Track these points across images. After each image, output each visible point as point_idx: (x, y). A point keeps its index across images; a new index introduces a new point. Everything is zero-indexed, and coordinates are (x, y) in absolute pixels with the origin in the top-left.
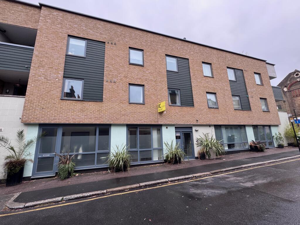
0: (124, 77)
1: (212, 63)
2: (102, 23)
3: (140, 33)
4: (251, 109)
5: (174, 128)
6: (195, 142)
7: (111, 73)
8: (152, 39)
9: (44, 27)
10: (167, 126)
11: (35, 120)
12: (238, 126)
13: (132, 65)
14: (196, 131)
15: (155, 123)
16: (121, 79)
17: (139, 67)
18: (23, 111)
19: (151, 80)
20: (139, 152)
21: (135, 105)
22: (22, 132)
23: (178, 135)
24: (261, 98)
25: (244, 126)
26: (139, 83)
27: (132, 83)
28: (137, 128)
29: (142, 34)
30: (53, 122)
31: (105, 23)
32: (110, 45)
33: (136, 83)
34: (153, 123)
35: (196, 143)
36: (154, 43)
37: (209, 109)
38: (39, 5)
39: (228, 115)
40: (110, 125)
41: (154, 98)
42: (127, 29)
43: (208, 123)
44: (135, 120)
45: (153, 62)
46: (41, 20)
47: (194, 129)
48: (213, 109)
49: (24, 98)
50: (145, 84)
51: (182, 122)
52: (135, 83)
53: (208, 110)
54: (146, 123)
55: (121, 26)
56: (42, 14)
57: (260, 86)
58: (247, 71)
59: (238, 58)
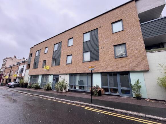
1: (73, 37)
4: (99, 59)
5: (53, 75)
14: (60, 77)
17: (46, 54)
19: (48, 57)
23: (54, 79)
24: (115, 46)
41: (48, 64)
45: (50, 50)
50: (46, 60)
53: (66, 65)
57: (117, 33)
58: (102, 27)
59: (95, 21)
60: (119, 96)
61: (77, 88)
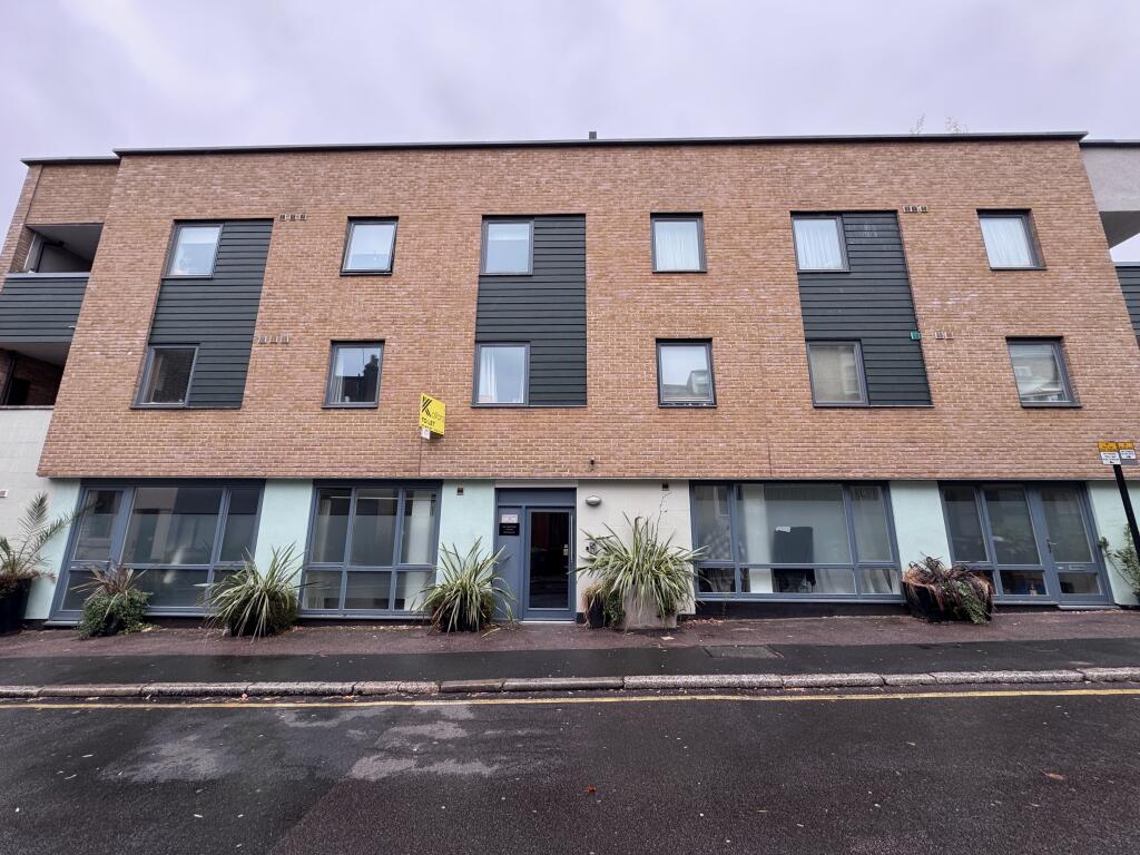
0: (319, 321)
1: (704, 211)
2: (272, 160)
3: (394, 162)
4: (929, 401)
5: (493, 490)
6: (581, 552)
7: (277, 315)
8: (436, 172)
9: (121, 212)
10: (461, 484)
11: (67, 468)
12: (840, 486)
13: (349, 278)
14: (594, 505)
15: (407, 475)
16: (308, 328)
17: (375, 279)
18: (45, 445)
19: (415, 320)
20: (345, 577)
21: (343, 412)
22: (42, 501)
23: (510, 518)
24: (1012, 340)
25: (881, 487)
26: (368, 336)
27: (342, 338)
28: (350, 489)
29: (399, 164)
30: (104, 474)
31: (281, 158)
32: (289, 223)
33: (357, 336)
34: (399, 475)
35: (587, 555)
36: (440, 185)
37: (664, 411)
38: (115, 156)
39: (770, 436)
40: (258, 484)
41: (417, 381)
42: (350, 160)
43: (648, 472)
44: (337, 465)
45: (427, 253)
46: (116, 195)
47: (583, 496)
48: (685, 412)
49: (51, 413)
50: (388, 337)
51: (519, 470)
52: (353, 338)
53: (658, 415)
54: (371, 474)
55: (331, 154)
56: (120, 178)
57: (1016, 274)
58: (924, 211)
59: (872, 161)
60: (1054, 608)
61: (762, 588)
